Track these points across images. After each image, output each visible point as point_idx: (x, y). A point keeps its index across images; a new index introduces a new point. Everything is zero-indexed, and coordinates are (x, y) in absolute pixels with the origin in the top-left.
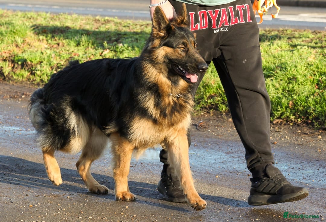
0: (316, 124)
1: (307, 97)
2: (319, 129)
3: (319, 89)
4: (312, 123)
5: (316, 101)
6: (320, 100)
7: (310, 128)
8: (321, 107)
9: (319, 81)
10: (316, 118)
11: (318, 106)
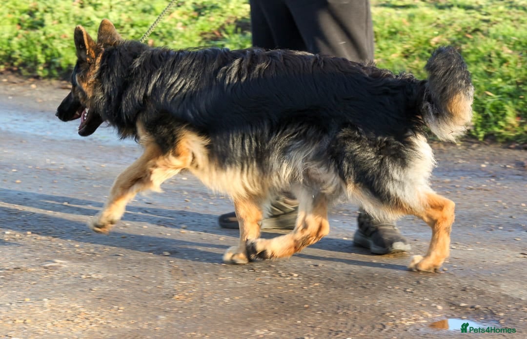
0: (24, 72)
1: (10, 39)
2: (29, 77)
3: (21, 29)
4: (19, 71)
5: (21, 45)
6: (27, 43)
7: (17, 76)
8: (29, 51)
9: (20, 20)
10: (24, 65)
11: (24, 50)
